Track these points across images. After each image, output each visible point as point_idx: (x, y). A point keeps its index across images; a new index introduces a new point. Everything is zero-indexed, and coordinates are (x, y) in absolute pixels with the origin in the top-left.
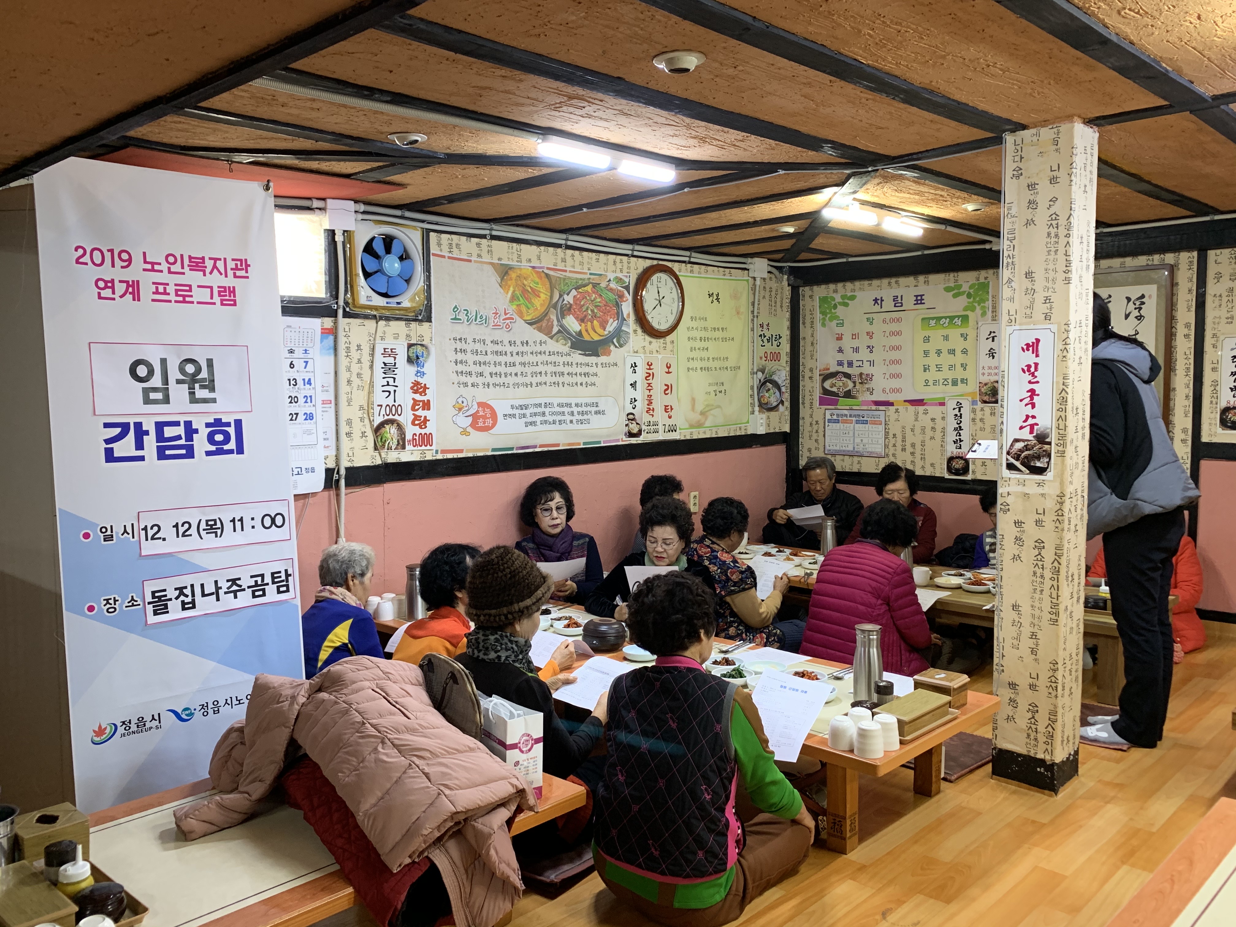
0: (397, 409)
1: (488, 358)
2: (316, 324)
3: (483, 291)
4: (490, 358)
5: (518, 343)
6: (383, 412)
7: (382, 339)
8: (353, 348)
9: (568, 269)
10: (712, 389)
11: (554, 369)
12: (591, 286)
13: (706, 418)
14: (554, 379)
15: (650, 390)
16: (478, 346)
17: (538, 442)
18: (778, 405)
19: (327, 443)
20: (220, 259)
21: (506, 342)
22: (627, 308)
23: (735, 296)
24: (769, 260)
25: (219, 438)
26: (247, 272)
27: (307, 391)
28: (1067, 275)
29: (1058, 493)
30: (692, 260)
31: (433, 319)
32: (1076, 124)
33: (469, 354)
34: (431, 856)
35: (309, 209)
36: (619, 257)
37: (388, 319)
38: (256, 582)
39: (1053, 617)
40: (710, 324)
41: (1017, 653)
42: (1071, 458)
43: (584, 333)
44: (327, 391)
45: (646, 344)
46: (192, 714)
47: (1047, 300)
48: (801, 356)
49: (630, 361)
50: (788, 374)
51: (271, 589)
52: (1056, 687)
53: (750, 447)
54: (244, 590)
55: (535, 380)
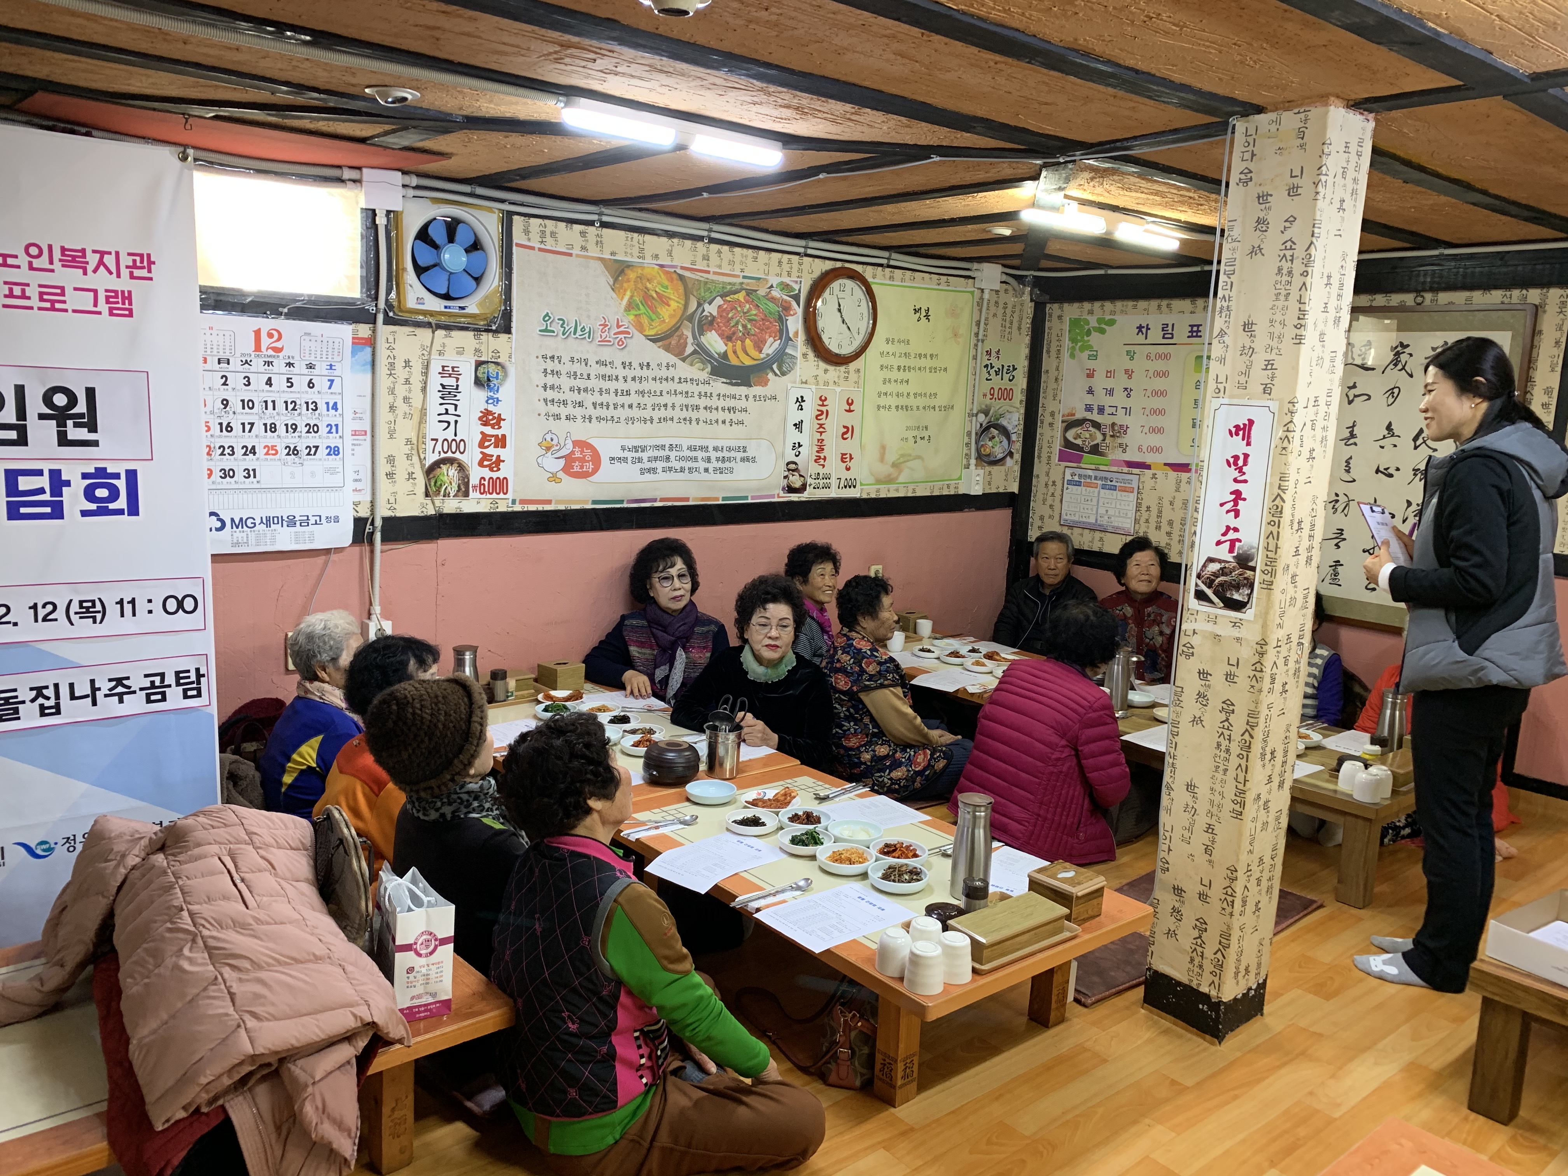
0: (459, 445)
1: (589, 384)
2: (344, 332)
3: (587, 295)
4: (594, 383)
5: (635, 365)
6: (439, 448)
8: (399, 364)
9: (711, 269)
10: (910, 434)
11: (686, 401)
12: (743, 293)
13: (900, 472)
14: (685, 414)
15: (821, 433)
16: (577, 368)
17: (659, 494)
18: (1004, 458)
19: (359, 486)
20: (110, 253)
21: (618, 363)
22: (795, 324)
23: (953, 313)
24: (1004, 266)
25: (101, 493)
26: (150, 271)
27: (332, 418)
28: (1298, 332)
29: (1258, 639)
30: (892, 263)
31: (513, 330)
32: (1332, 108)
33: (564, 378)
34: (227, 1106)
35: (340, 180)
36: (786, 256)
37: (448, 328)
38: (153, 682)
39: (1237, 807)
40: (912, 349)
41: (1188, 849)
42: (1283, 591)
43: (731, 355)
44: (361, 419)
45: (820, 372)
46: (51, 850)
47: (1269, 365)
48: (1041, 395)
49: (795, 394)
50: (1022, 417)
51: (174, 694)
52: (1233, 902)
53: (961, 510)
54: (134, 692)
55: (656, 415)
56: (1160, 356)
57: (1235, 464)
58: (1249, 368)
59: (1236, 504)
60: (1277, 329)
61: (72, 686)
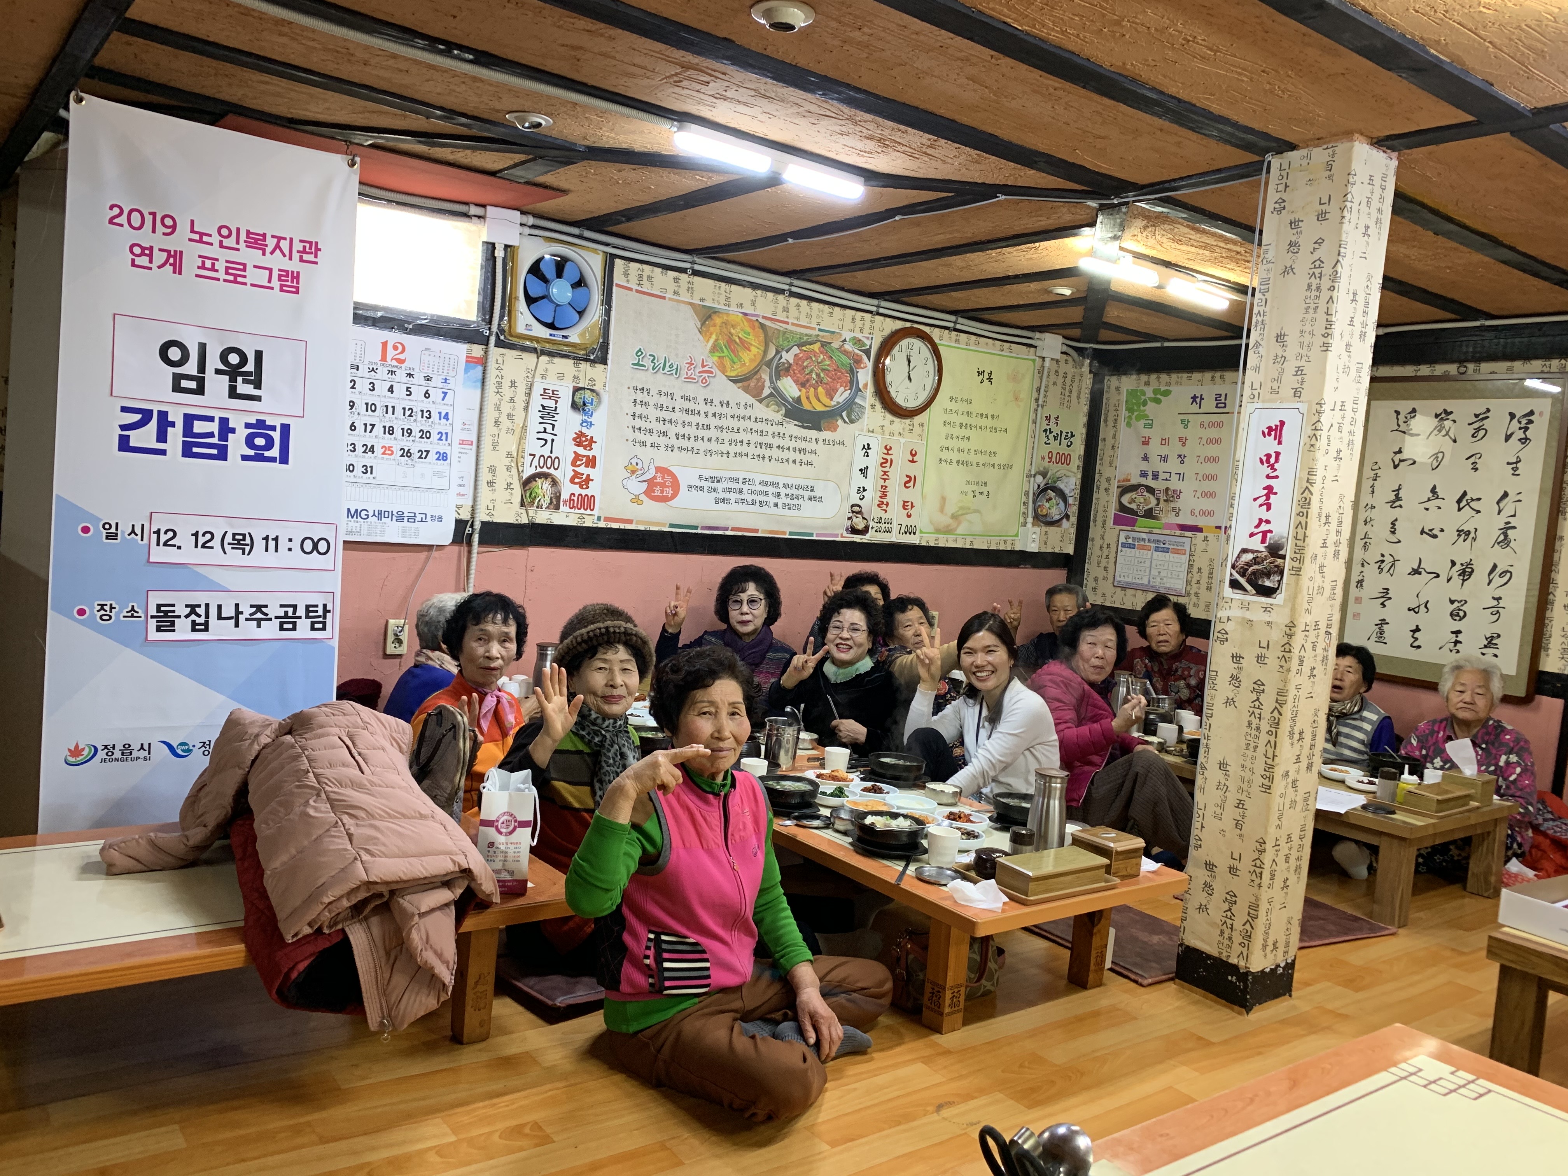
0: (554, 461)
1: (674, 416)
2: (461, 350)
3: (677, 336)
4: (677, 416)
5: (716, 402)
6: (535, 462)
7: (543, 377)
8: (506, 384)
9: (790, 321)
10: (969, 488)
11: (760, 439)
12: (818, 344)
13: (959, 524)
14: (759, 451)
15: (885, 480)
16: (664, 400)
17: (731, 524)
18: (1062, 519)
19: (462, 490)
20: (285, 239)
21: (700, 400)
22: (865, 376)
23: (1015, 378)
24: (1065, 337)
25: (260, 442)
26: (316, 257)
27: (443, 425)
28: (1326, 340)
29: (1287, 622)
30: (958, 327)
31: (609, 362)
32: (1357, 143)
33: (651, 408)
34: (347, 930)
35: (466, 215)
36: (860, 314)
37: (551, 354)
38: (286, 612)
39: (1266, 782)
40: (976, 408)
41: (1219, 825)
42: (1311, 579)
43: (804, 400)
44: (469, 430)
45: (887, 423)
46: (189, 751)
47: (1299, 371)
48: (1098, 462)
49: (863, 441)
50: (1079, 482)
51: (304, 624)
52: (1261, 873)
53: (1017, 566)
54: (270, 619)
55: (733, 449)
56: (1213, 425)
57: (1268, 461)
58: (1281, 374)
59: (1268, 498)
60: (1307, 338)
61: (219, 607)
